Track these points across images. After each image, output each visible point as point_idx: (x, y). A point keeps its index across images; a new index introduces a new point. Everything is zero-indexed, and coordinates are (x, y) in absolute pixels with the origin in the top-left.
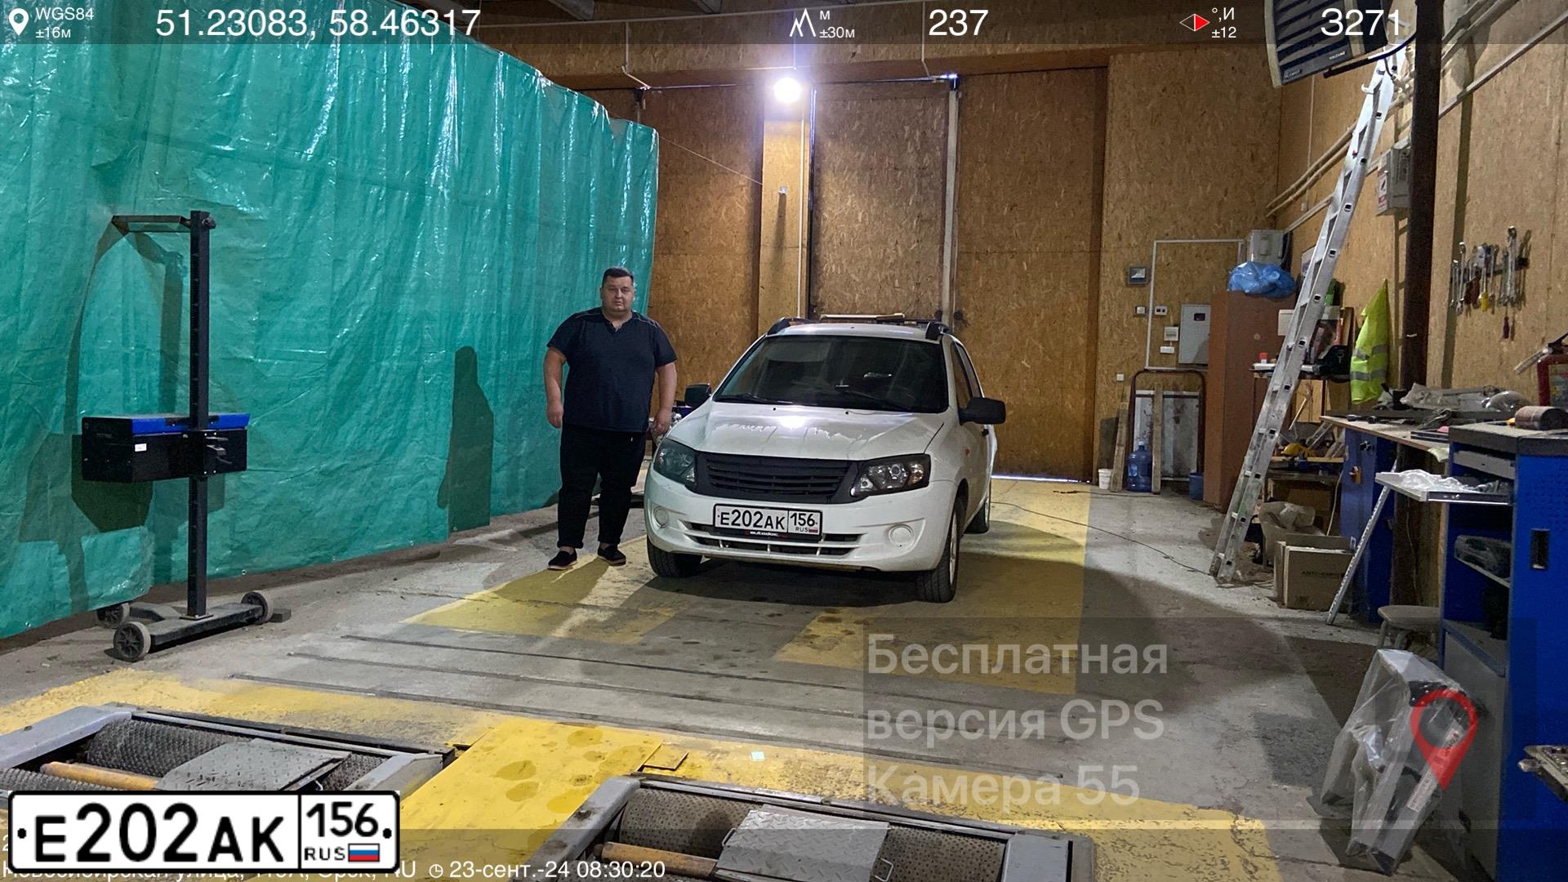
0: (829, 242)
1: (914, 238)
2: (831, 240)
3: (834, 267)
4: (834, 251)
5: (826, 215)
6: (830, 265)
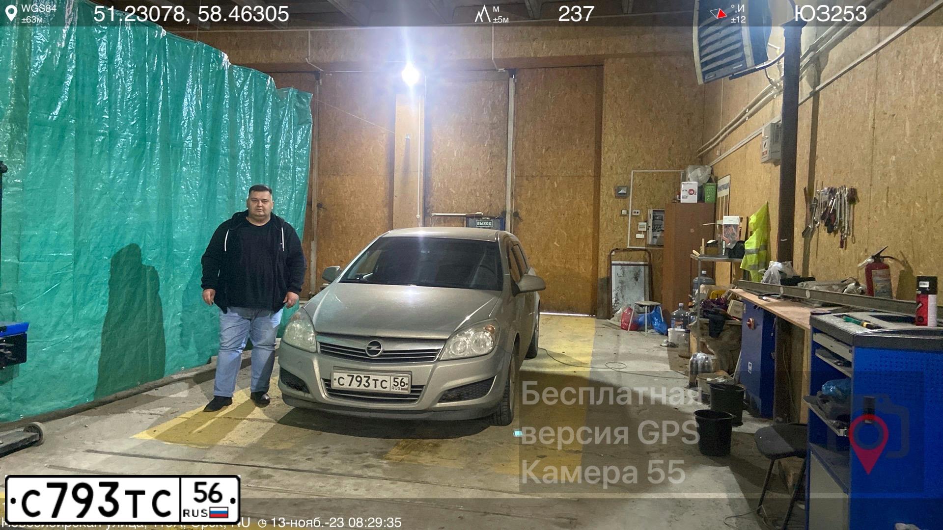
5: (435, 152)
6: (437, 183)
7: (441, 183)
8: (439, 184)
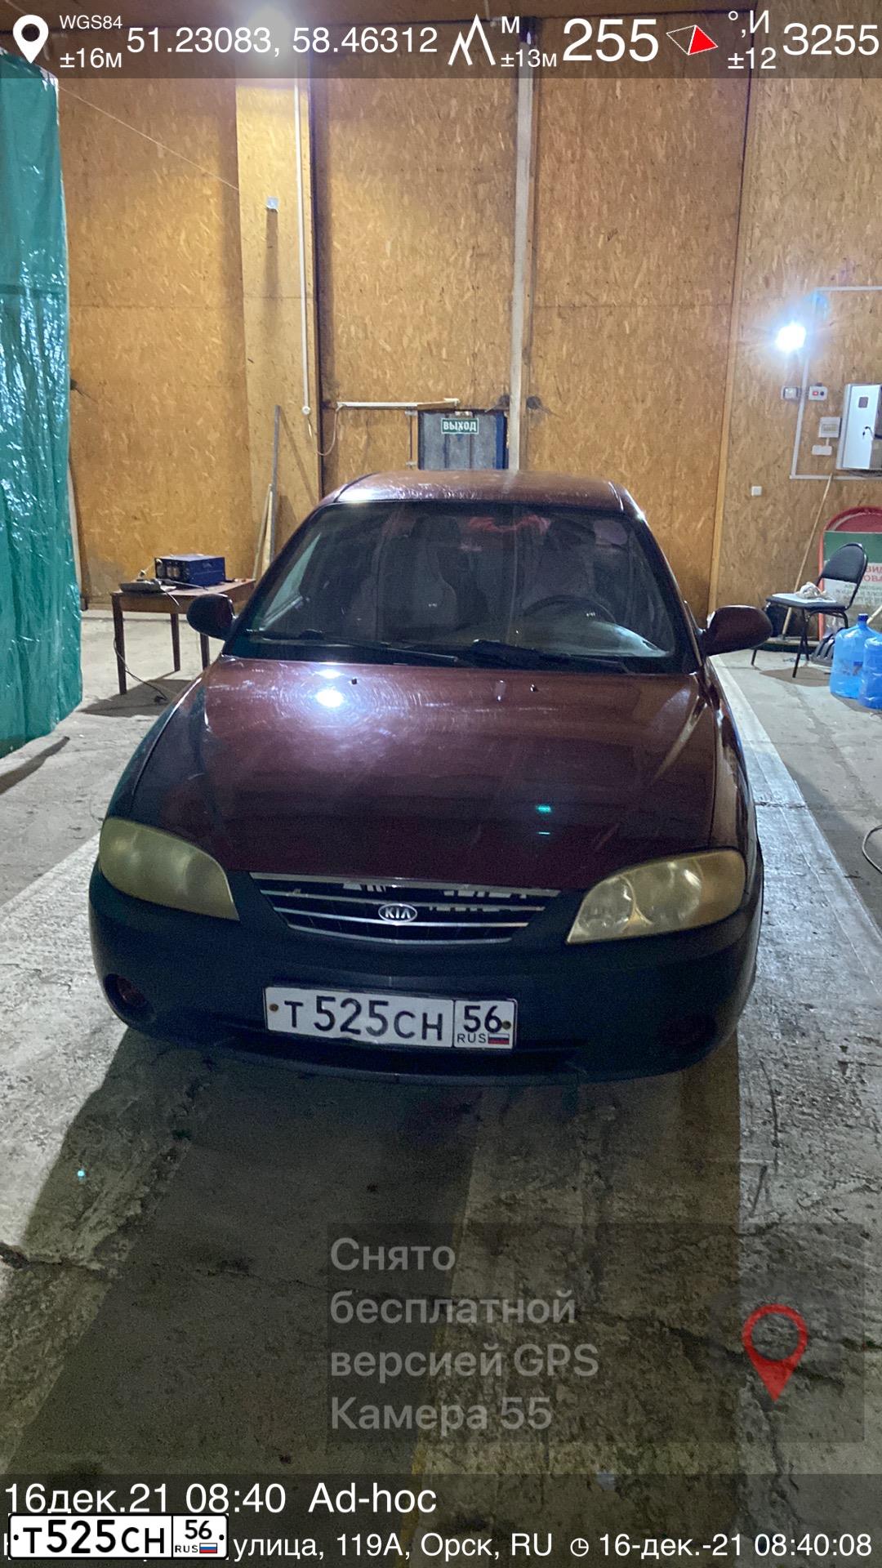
2: (347, 287)
3: (353, 329)
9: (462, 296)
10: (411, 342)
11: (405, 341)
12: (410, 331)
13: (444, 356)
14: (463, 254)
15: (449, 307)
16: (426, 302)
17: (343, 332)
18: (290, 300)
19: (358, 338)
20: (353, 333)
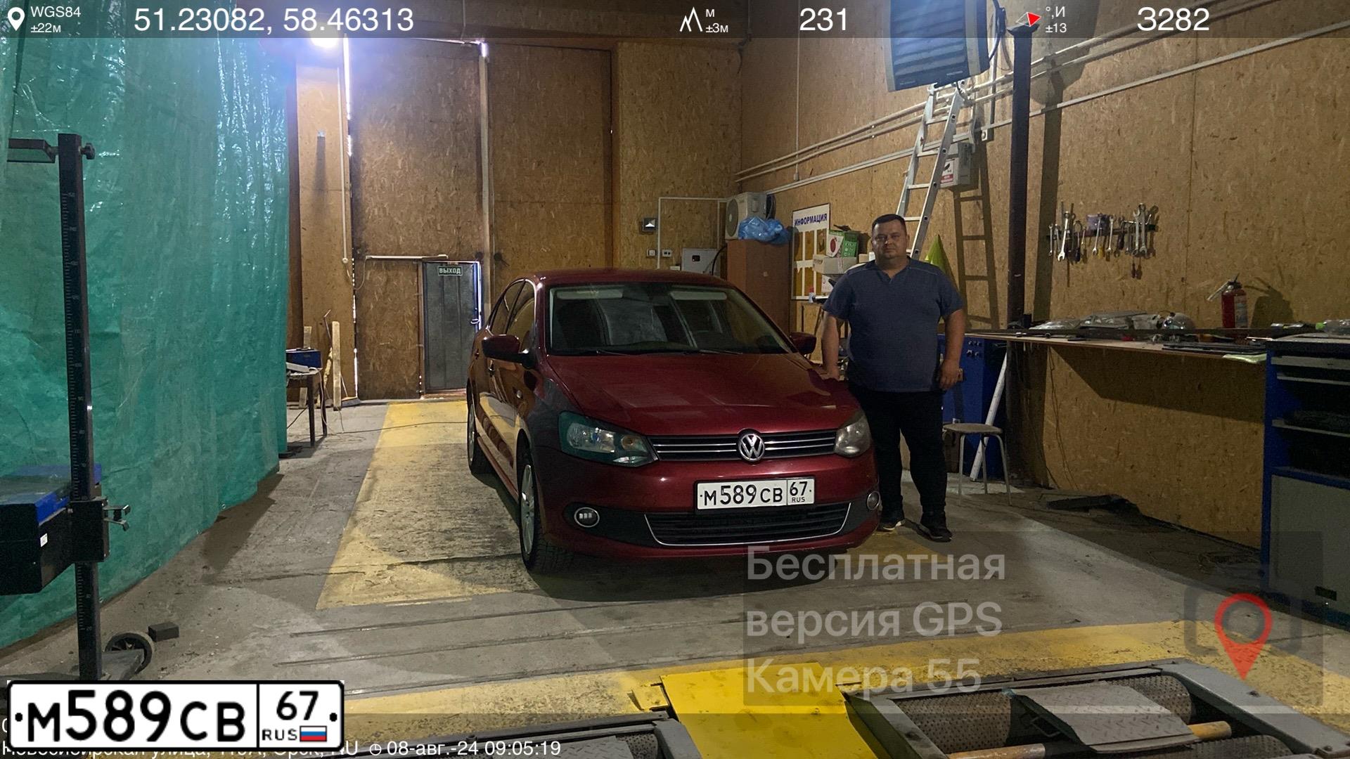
0: (369, 187)
1: (453, 186)
2: (372, 186)
4: (375, 195)
5: (366, 161)
6: (372, 208)
7: (379, 210)
8: (376, 210)
9: (449, 194)
10: (416, 219)
11: (412, 220)
12: (414, 213)
13: (439, 228)
14: (450, 171)
15: (441, 199)
16: (425, 197)
17: (369, 212)
18: (332, 192)
19: (380, 217)
20: (376, 213)
